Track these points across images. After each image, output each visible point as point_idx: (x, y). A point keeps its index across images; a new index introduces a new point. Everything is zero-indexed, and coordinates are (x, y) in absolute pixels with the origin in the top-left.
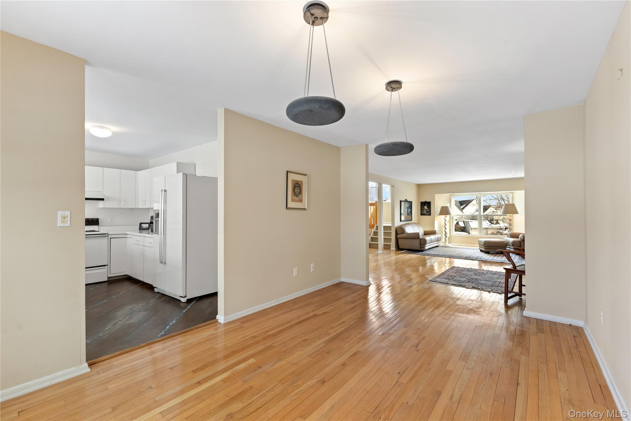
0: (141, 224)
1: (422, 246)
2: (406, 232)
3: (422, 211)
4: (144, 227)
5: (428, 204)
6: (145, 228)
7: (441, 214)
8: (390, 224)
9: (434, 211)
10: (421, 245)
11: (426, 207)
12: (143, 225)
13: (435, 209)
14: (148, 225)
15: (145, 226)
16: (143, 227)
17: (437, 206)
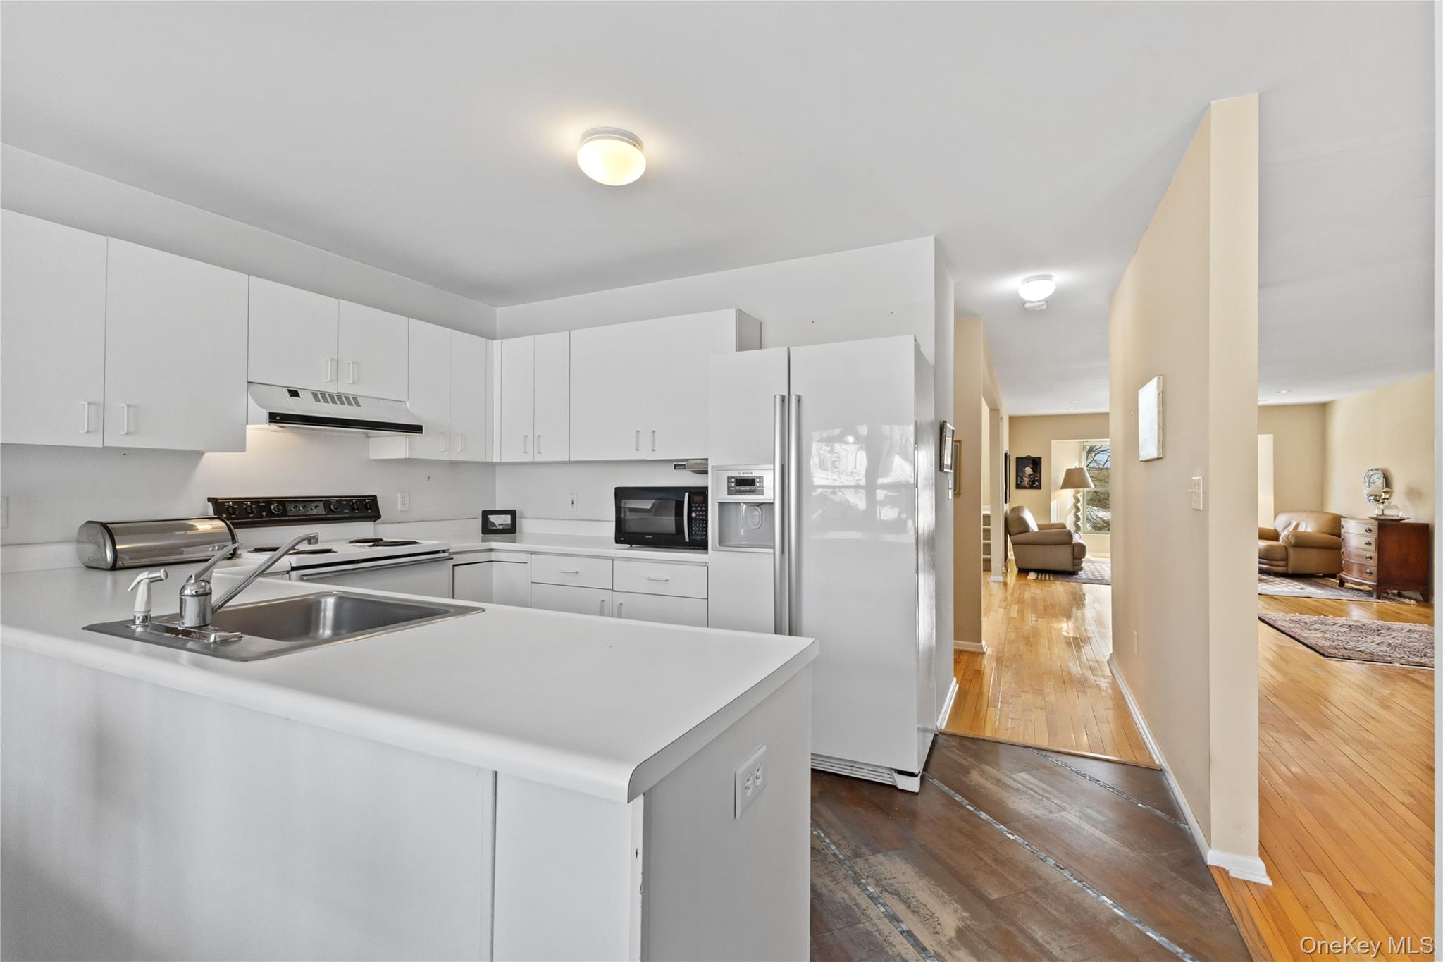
0: (486, 514)
1: (1076, 561)
2: (1030, 530)
3: (1019, 478)
4: (497, 524)
5: (1036, 463)
6: (501, 527)
7: (1065, 486)
8: (988, 510)
9: (1050, 479)
10: (1074, 558)
11: (1028, 470)
12: (492, 518)
13: (1050, 474)
14: (509, 516)
15: (501, 522)
16: (493, 524)
17: (1057, 467)
